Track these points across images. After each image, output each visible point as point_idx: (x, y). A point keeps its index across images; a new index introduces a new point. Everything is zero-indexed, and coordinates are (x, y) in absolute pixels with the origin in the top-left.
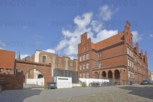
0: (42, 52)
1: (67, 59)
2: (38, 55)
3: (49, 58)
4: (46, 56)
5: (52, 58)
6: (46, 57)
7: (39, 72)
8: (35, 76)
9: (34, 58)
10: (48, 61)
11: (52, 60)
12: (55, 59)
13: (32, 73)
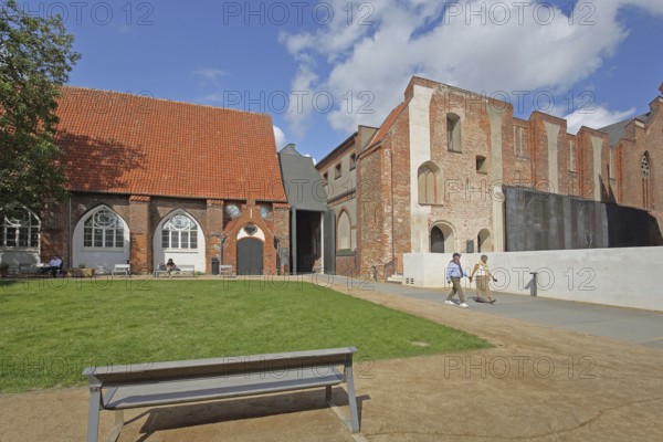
0: (440, 89)
1: (555, 126)
2: (422, 110)
3: (476, 125)
4: (459, 111)
5: (488, 125)
6: (463, 119)
7: (432, 214)
8: (418, 233)
9: (408, 126)
10: (469, 143)
11: (489, 134)
12: (503, 128)
13: (400, 220)
